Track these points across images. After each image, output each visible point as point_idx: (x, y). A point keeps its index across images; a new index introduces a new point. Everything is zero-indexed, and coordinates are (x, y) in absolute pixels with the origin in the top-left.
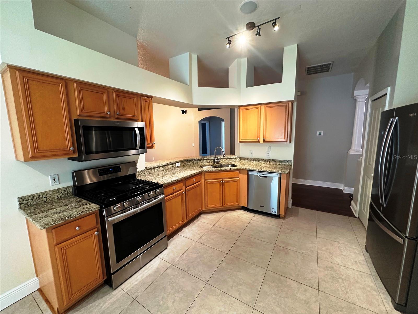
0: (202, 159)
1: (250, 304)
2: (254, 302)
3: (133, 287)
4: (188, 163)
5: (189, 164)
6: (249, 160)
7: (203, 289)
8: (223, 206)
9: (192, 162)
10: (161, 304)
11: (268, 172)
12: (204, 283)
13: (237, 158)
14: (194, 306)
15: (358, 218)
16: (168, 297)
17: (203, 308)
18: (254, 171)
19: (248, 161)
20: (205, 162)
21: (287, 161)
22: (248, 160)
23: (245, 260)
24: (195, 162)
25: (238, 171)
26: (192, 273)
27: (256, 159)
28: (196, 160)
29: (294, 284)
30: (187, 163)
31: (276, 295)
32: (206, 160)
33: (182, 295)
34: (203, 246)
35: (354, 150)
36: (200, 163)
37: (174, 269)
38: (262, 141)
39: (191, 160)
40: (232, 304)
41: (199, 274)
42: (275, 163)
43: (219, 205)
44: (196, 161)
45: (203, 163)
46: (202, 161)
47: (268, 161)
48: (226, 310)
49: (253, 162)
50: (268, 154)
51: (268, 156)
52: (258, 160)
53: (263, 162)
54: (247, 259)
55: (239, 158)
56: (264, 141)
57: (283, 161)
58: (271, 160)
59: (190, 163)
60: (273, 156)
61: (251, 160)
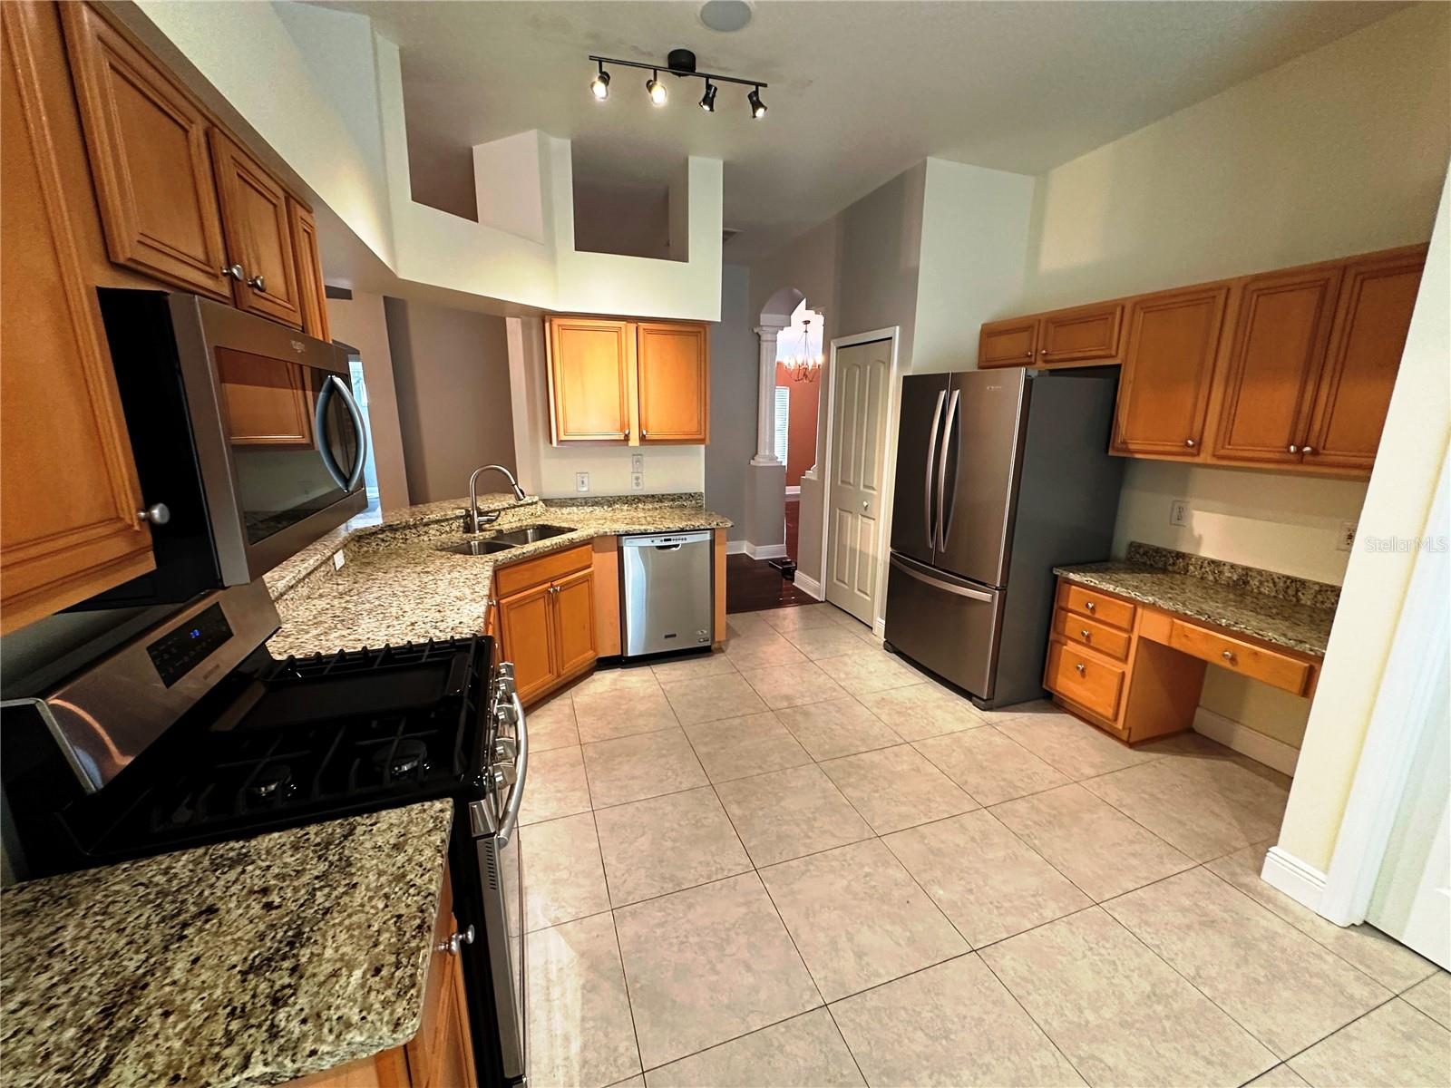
0: (425, 520)
1: (866, 836)
2: (867, 827)
3: (585, 1063)
4: (365, 549)
5: (367, 552)
6: (577, 506)
7: (767, 886)
8: (559, 676)
9: (383, 540)
10: (726, 1001)
11: (682, 530)
12: (750, 874)
13: (536, 503)
14: (796, 929)
15: (826, 601)
16: (717, 973)
17: (814, 915)
18: (642, 534)
19: (575, 508)
20: (434, 532)
21: (691, 496)
22: (573, 505)
23: (760, 771)
24: (395, 538)
25: (588, 544)
26: (696, 880)
27: (603, 498)
28: (397, 530)
29: (876, 757)
30: (361, 547)
31: (877, 791)
32: (437, 522)
33: (743, 940)
34: (631, 809)
35: (764, 457)
36: (416, 540)
37: (633, 914)
38: (634, 441)
39: (373, 533)
40: (845, 860)
41: (714, 869)
42: (660, 504)
43: (548, 677)
44: (398, 535)
45: (426, 539)
46: (422, 530)
47: (640, 501)
48: (850, 878)
49: (591, 509)
50: (637, 478)
51: (637, 484)
52: (610, 501)
53: (625, 507)
54: (760, 767)
55: (541, 503)
56: (643, 439)
57: (680, 497)
58: (647, 497)
59: (374, 544)
60: (653, 484)
61: (586, 504)
